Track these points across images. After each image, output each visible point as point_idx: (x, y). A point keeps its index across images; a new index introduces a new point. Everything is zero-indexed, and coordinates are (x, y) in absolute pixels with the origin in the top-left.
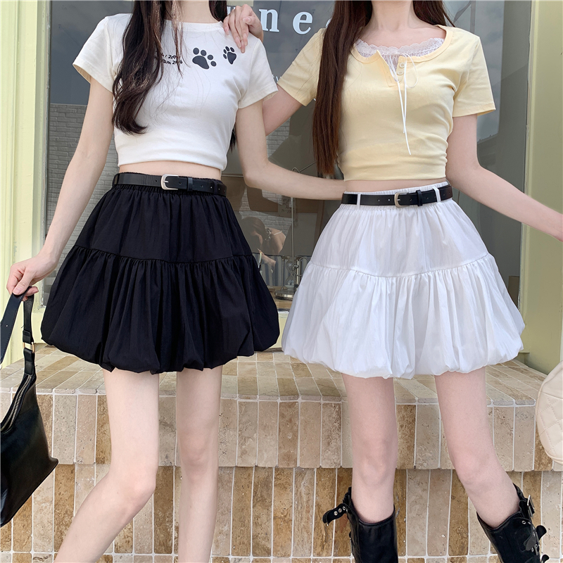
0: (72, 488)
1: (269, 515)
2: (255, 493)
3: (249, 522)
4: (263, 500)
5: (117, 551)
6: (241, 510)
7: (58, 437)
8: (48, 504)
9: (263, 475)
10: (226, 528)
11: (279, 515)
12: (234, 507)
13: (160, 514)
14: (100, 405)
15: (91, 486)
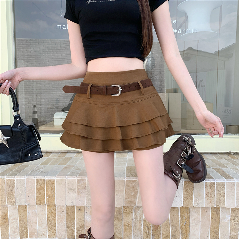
0: (26, 214)
5: (49, 237)
8: (16, 220)
11: (126, 224)
13: (69, 224)
14: (37, 182)
15: (35, 213)
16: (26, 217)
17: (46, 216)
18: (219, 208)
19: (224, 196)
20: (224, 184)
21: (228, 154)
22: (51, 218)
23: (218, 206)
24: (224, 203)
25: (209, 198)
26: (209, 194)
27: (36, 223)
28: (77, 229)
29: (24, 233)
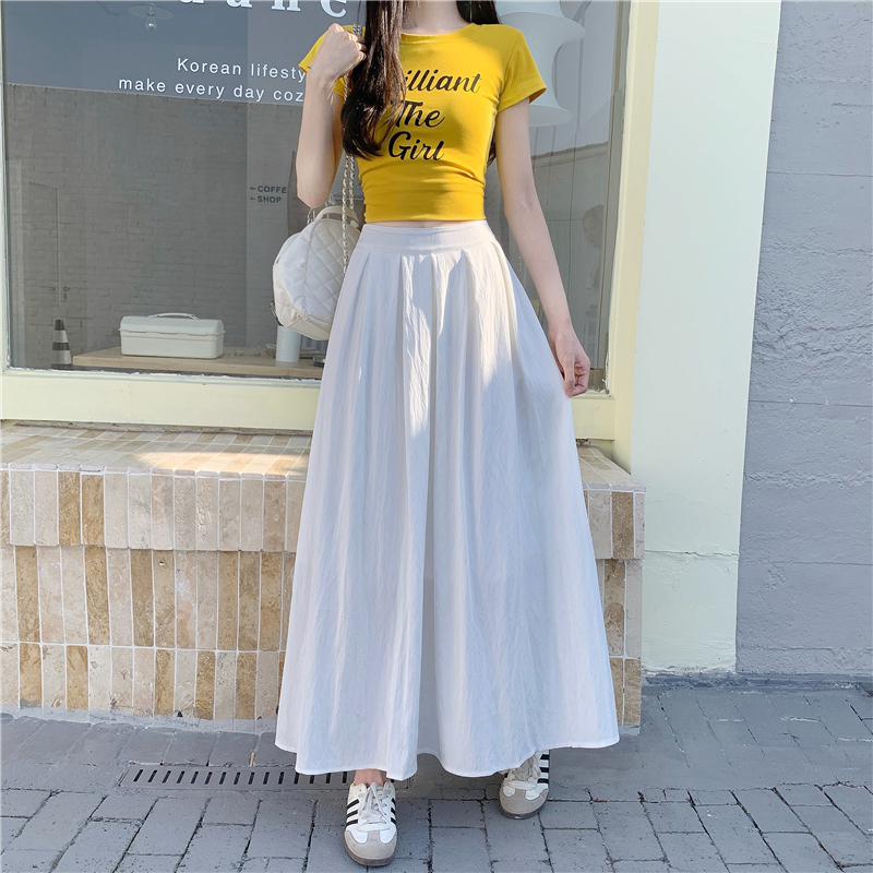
0: (35, 573)
1: (256, 605)
2: (242, 581)
3: (236, 612)
4: (250, 589)
5: (92, 642)
6: (228, 600)
7: (16, 516)
8: (10, 590)
9: (249, 561)
10: (212, 619)
11: (267, 604)
12: (221, 597)
13: (140, 603)
14: (61, 482)
15: (57, 572)
16: (36, 581)
17: (82, 581)
22: (95, 587)
27: (58, 599)
28: (158, 618)
29: (30, 627)
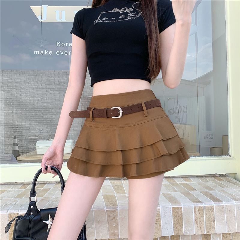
18: (210, 235)
19: (214, 221)
20: (213, 208)
21: (214, 176)
23: (208, 232)
24: (215, 228)
25: (199, 224)
26: (199, 220)
